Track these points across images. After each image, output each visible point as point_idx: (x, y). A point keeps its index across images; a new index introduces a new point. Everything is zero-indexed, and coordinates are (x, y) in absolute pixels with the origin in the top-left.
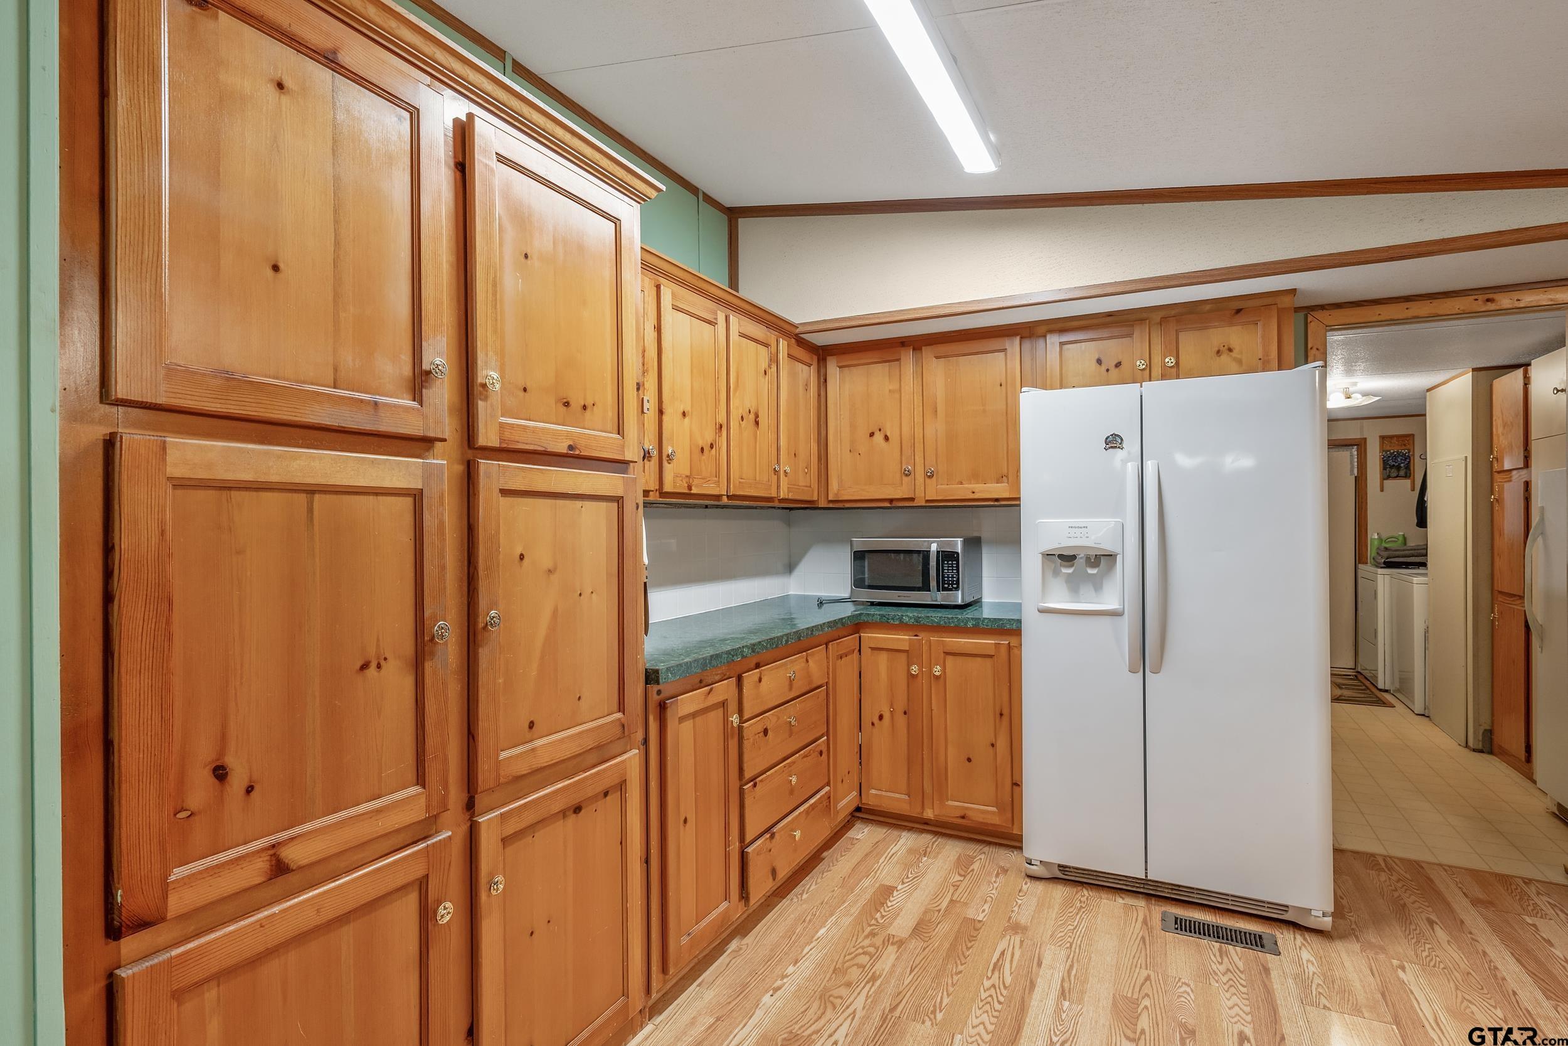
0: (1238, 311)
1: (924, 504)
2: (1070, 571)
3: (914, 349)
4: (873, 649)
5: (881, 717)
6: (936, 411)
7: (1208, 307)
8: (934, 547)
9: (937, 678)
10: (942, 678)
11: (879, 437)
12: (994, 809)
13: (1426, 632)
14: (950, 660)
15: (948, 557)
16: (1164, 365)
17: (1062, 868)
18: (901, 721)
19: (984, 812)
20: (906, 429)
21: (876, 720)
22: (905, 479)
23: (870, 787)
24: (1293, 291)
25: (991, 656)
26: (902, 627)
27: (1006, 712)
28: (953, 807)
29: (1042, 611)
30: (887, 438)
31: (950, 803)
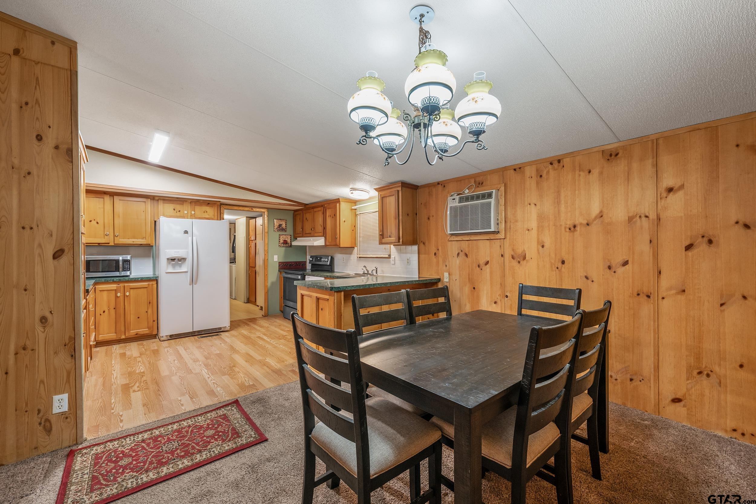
0: (209, 204)
1: (113, 245)
2: (174, 263)
3: (110, 196)
4: (100, 291)
5: (104, 312)
6: (119, 216)
7: (202, 201)
8: (121, 258)
9: (127, 296)
10: (129, 296)
11: (94, 223)
12: (147, 329)
13: (235, 278)
14: (132, 290)
15: (126, 261)
16: (191, 213)
17: (171, 336)
18: (113, 312)
19: (144, 331)
20: (106, 221)
21: (102, 313)
22: (106, 237)
23: (99, 335)
24: (220, 201)
25: (146, 288)
26: (114, 282)
27: (151, 302)
28: (133, 332)
29: (166, 273)
30: (97, 223)
31: (132, 331)
